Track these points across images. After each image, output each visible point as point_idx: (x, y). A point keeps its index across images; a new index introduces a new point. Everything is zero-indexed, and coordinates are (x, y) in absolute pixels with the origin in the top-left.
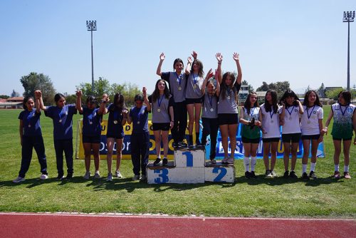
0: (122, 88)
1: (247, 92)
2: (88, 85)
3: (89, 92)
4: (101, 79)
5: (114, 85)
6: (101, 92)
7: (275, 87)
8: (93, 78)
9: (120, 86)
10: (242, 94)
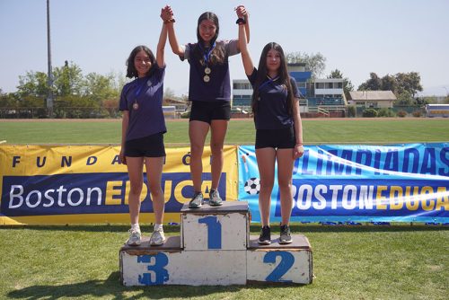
0: (107, 81)
1: (340, 91)
2: (42, 75)
3: (43, 90)
5: (92, 76)
6: (65, 88)
7: (392, 82)
8: (49, 63)
9: (102, 77)
10: (331, 96)
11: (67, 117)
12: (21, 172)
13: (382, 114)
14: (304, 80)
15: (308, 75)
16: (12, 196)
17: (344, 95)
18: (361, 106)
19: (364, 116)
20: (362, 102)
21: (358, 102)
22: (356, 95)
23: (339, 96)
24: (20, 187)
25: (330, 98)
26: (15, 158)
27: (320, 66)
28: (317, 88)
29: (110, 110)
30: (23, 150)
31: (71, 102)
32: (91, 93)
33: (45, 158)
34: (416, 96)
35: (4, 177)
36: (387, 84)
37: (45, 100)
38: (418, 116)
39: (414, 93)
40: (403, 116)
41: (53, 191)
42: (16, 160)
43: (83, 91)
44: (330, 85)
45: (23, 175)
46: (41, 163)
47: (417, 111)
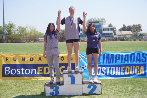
0: (25, 29)
1: (112, 32)
2: (0, 27)
4: (10, 22)
5: (19, 27)
6: (9, 31)
7: (131, 28)
8: (4, 22)
9: (23, 27)
10: (108, 33)
11: (11, 43)
13: (127, 40)
14: (99, 28)
15: (100, 26)
17: (113, 33)
18: (119, 37)
19: (121, 41)
20: (120, 35)
21: (118, 35)
22: (118, 33)
23: (111, 33)
25: (108, 34)
26: (6, 58)
27: (104, 22)
28: (103, 30)
29: (27, 40)
31: (12, 37)
32: (19, 33)
33: (16, 58)
34: (140, 33)
35: (3, 64)
36: (129, 29)
37: (2, 36)
38: (141, 40)
39: (139, 32)
40: (135, 41)
41: (20, 69)
43: (16, 33)
44: (108, 30)
46: (15, 60)
47: (140, 39)
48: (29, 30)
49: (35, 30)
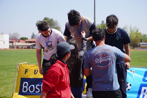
12: (28, 76)
16: (24, 87)
24: (27, 83)
26: (26, 70)
30: (29, 67)
33: (38, 70)
35: (21, 78)
41: (39, 85)
42: (26, 71)
45: (28, 78)
46: (36, 73)
48: (129, 31)
49: (137, 31)
